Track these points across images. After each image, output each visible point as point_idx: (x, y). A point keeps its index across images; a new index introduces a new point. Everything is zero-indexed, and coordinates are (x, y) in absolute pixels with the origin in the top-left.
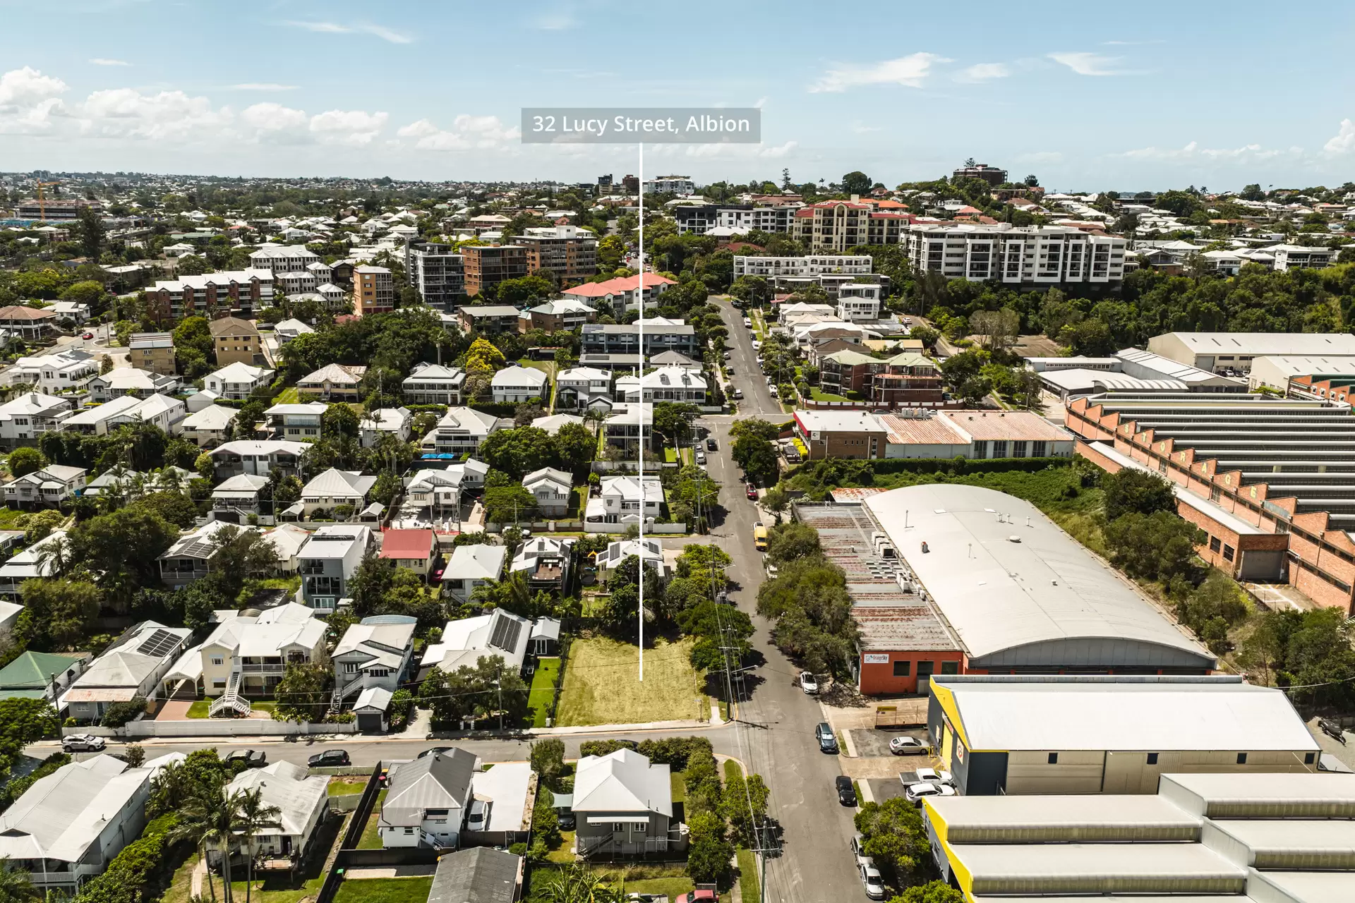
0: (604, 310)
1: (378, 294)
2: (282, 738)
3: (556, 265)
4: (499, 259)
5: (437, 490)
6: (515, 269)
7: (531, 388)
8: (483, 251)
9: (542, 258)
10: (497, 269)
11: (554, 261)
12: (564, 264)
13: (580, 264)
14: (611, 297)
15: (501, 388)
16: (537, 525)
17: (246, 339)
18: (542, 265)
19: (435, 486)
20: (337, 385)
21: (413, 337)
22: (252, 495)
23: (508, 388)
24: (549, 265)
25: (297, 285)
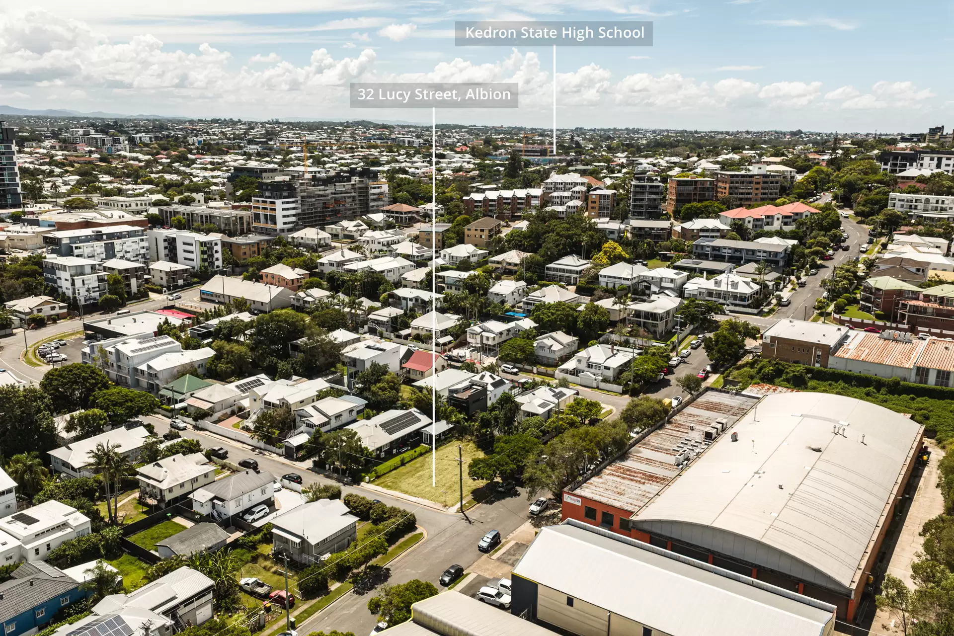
0: (739, 230)
1: (600, 209)
2: (251, 448)
3: (742, 194)
4: (692, 188)
5: (484, 334)
6: (704, 195)
7: (624, 279)
8: (679, 181)
9: (731, 188)
10: (689, 195)
11: (741, 191)
12: (749, 194)
13: (764, 194)
14: (751, 220)
15: (605, 276)
16: (527, 367)
17: (482, 231)
18: (730, 194)
19: (484, 331)
20: (510, 264)
21: (568, 237)
22: (385, 319)
23: (610, 277)
24: (736, 194)
25: (558, 200)
